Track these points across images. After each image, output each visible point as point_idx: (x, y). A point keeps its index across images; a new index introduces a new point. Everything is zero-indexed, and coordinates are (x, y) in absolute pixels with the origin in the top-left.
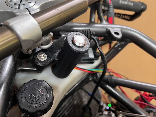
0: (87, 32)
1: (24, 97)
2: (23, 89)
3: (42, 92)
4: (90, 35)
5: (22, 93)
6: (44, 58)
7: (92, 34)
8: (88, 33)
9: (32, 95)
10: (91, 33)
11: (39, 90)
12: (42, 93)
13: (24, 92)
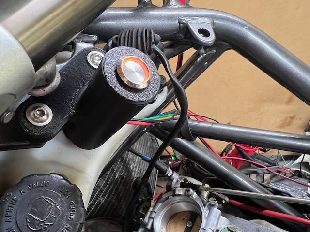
0: (142, 37)
1: (14, 226)
2: (6, 207)
3: (57, 204)
4: (150, 44)
5: (9, 218)
6: (45, 117)
7: (153, 41)
8: (145, 38)
9: (35, 217)
10: (150, 39)
11: (50, 202)
12: (58, 207)
13: (13, 214)
